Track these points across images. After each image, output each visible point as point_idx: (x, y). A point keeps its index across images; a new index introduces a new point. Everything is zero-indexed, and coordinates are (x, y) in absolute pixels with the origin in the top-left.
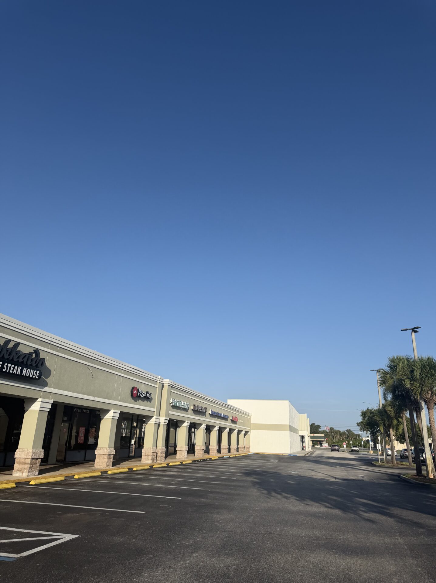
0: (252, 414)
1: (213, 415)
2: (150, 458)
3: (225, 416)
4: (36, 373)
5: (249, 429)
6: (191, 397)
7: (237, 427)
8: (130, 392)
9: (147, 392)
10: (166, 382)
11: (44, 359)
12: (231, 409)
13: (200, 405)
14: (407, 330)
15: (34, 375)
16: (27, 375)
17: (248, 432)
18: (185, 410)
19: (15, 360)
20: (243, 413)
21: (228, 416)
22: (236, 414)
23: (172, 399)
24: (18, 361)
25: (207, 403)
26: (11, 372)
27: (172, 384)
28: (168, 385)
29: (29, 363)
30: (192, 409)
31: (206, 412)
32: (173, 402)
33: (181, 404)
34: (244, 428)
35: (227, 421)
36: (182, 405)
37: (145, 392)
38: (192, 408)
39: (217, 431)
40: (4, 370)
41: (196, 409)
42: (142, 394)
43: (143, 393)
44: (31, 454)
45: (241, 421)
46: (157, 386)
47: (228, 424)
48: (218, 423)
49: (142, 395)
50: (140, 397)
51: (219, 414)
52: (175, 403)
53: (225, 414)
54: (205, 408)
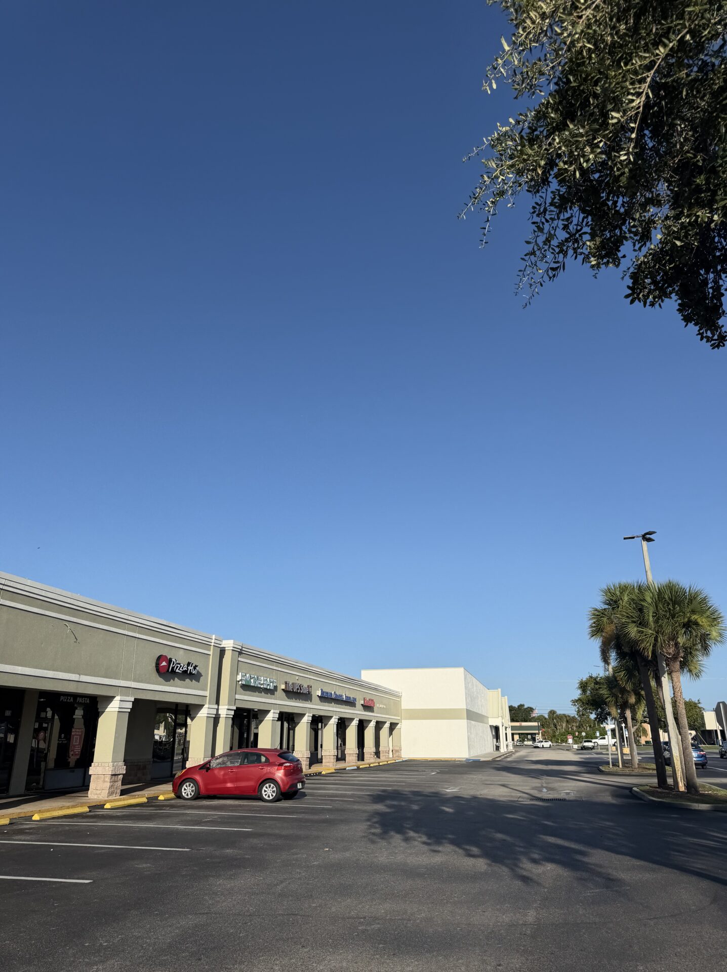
0: (403, 694)
1: (325, 698)
3: (350, 698)
5: (399, 718)
6: (280, 669)
7: (373, 717)
8: (154, 665)
9: (189, 664)
10: (228, 644)
12: (361, 686)
13: (300, 682)
14: (633, 538)
17: (397, 724)
18: (271, 692)
20: (386, 693)
21: (355, 699)
22: (370, 695)
23: (240, 673)
25: (312, 677)
27: (240, 648)
28: (233, 650)
30: (283, 690)
31: (309, 693)
32: (243, 678)
33: (259, 681)
34: (389, 718)
35: (355, 707)
36: (262, 682)
37: (184, 663)
38: (284, 688)
39: (335, 726)
41: (291, 689)
42: (177, 667)
43: (181, 666)
45: (381, 706)
46: (211, 653)
47: (357, 713)
48: (336, 711)
49: (179, 670)
50: (175, 672)
51: (336, 695)
52: (246, 680)
53: (349, 696)
54: (308, 686)
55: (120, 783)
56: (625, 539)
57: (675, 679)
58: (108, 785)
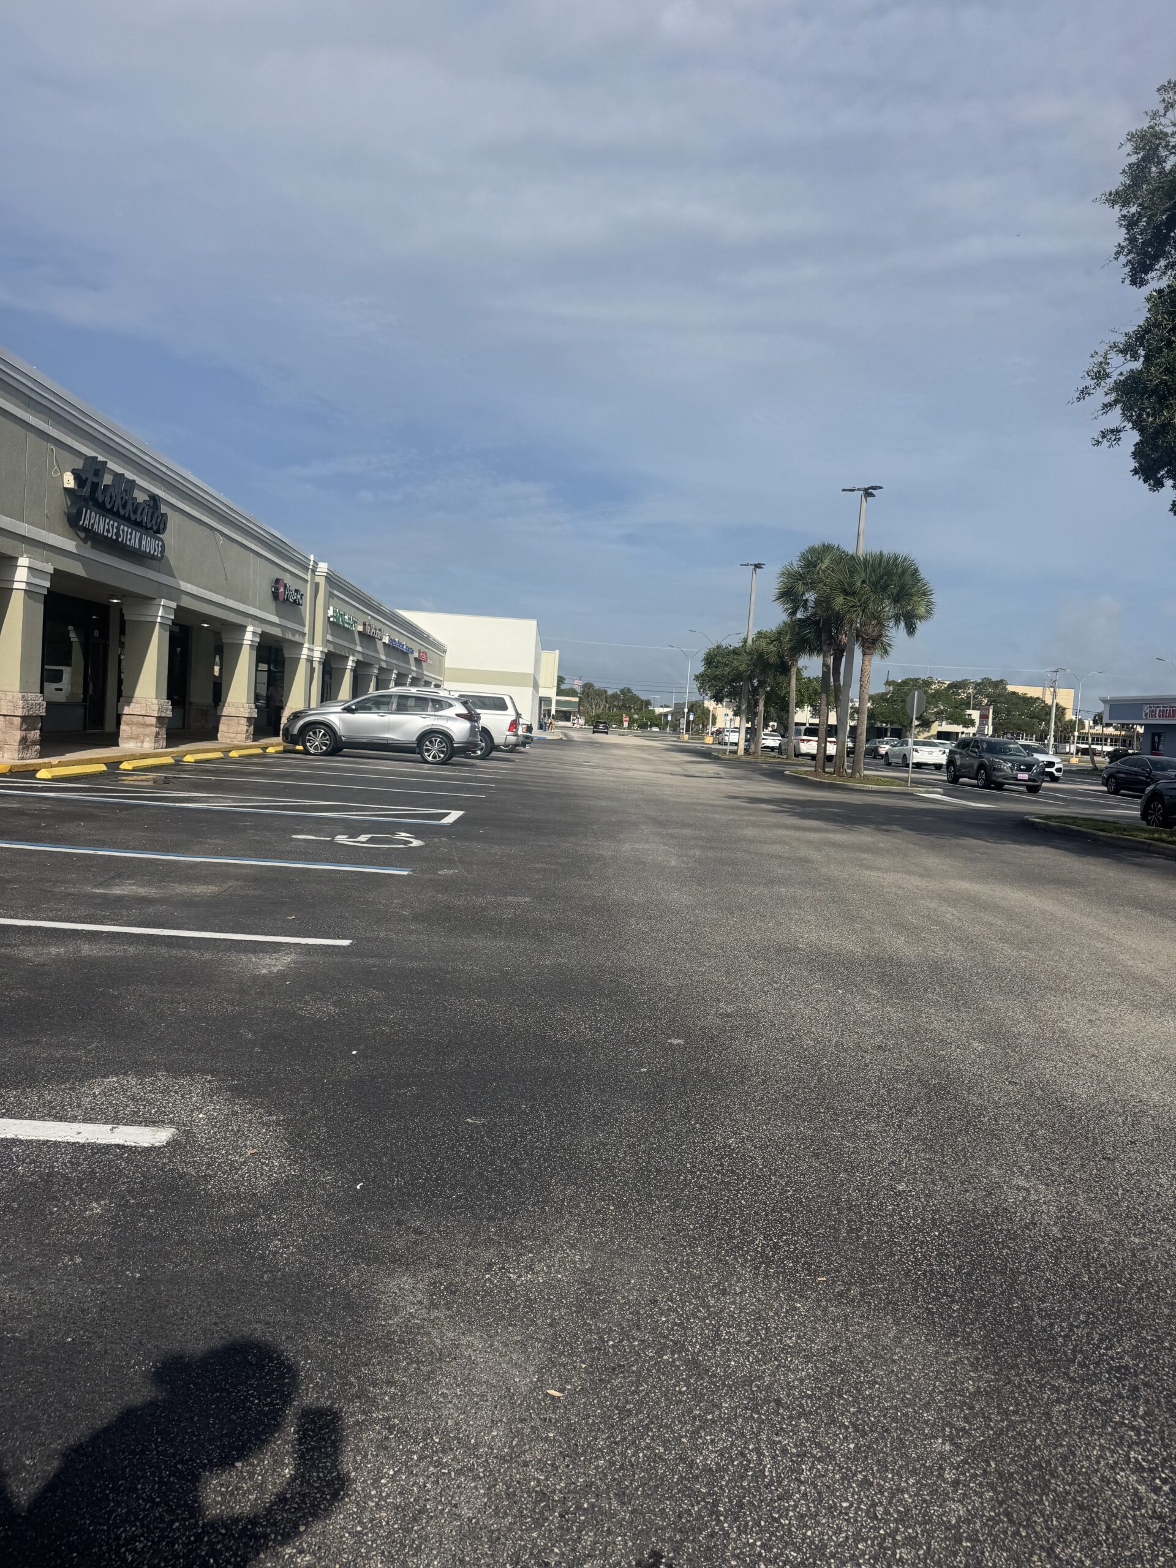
0: (447, 647)
1: (391, 647)
3: (408, 649)
4: (158, 545)
5: (441, 679)
6: (357, 606)
7: (424, 674)
8: (271, 589)
9: (297, 591)
10: (323, 566)
11: (164, 516)
12: (414, 632)
13: (372, 624)
14: (853, 490)
15: (155, 550)
16: (148, 551)
19: (133, 517)
20: (433, 643)
21: (412, 650)
23: (331, 608)
24: (135, 520)
25: (381, 620)
26: (128, 543)
27: (332, 575)
28: (326, 577)
29: (149, 526)
30: (359, 633)
31: (379, 639)
32: (334, 615)
33: (346, 619)
34: (434, 678)
36: (347, 622)
37: (293, 589)
38: (360, 628)
40: (120, 540)
41: (367, 631)
42: (290, 594)
44: (156, 707)
46: (308, 578)
49: (290, 598)
50: (288, 600)
51: (398, 644)
52: (335, 617)
53: (408, 646)
54: (380, 631)
55: (252, 727)
56: (843, 490)
57: (867, 663)
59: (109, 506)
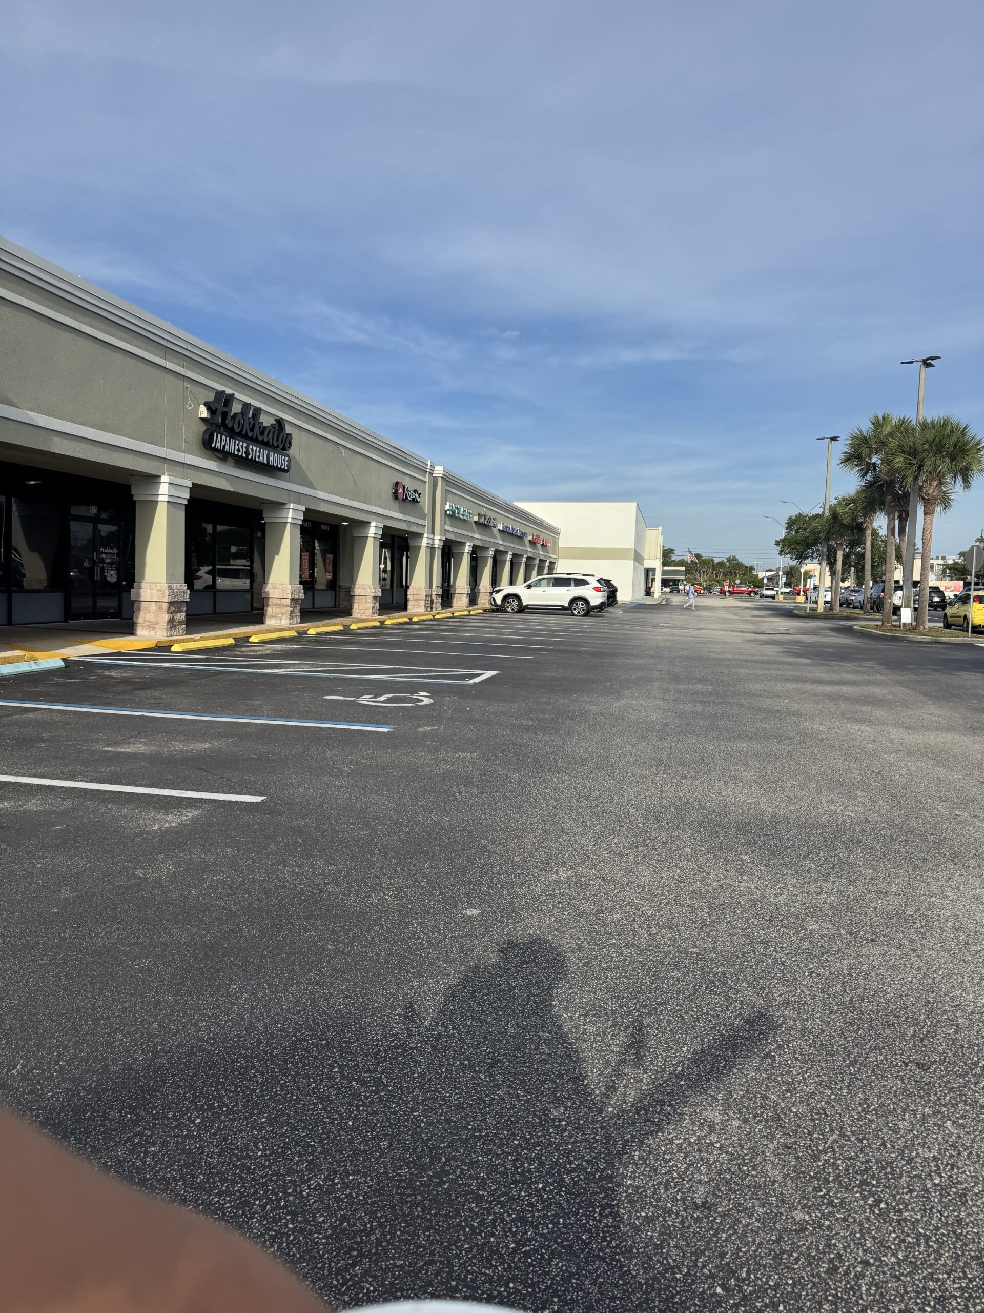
0: (560, 530)
1: (505, 532)
2: (422, 603)
3: (522, 534)
4: (284, 460)
5: (556, 557)
6: (473, 500)
7: (538, 555)
8: (392, 490)
9: (415, 491)
10: (438, 469)
11: (289, 435)
12: (530, 521)
13: (487, 514)
14: (913, 362)
15: (282, 464)
16: (275, 465)
17: (555, 563)
18: (467, 523)
20: (547, 528)
21: (525, 534)
22: (537, 530)
24: (263, 440)
25: (496, 510)
26: (257, 459)
29: (275, 444)
30: (475, 522)
31: (495, 526)
32: (450, 508)
33: (460, 512)
34: (549, 557)
35: (525, 543)
36: (462, 514)
37: (411, 489)
38: (476, 519)
39: (510, 561)
40: (250, 457)
41: (482, 521)
42: (409, 494)
43: (411, 493)
44: (290, 591)
46: (427, 479)
47: (525, 549)
48: (511, 546)
49: (410, 497)
50: (406, 499)
51: (513, 530)
52: (452, 510)
53: (522, 530)
54: (494, 519)
55: (377, 604)
56: (902, 363)
57: (928, 522)
58: (372, 605)
59: (237, 430)
